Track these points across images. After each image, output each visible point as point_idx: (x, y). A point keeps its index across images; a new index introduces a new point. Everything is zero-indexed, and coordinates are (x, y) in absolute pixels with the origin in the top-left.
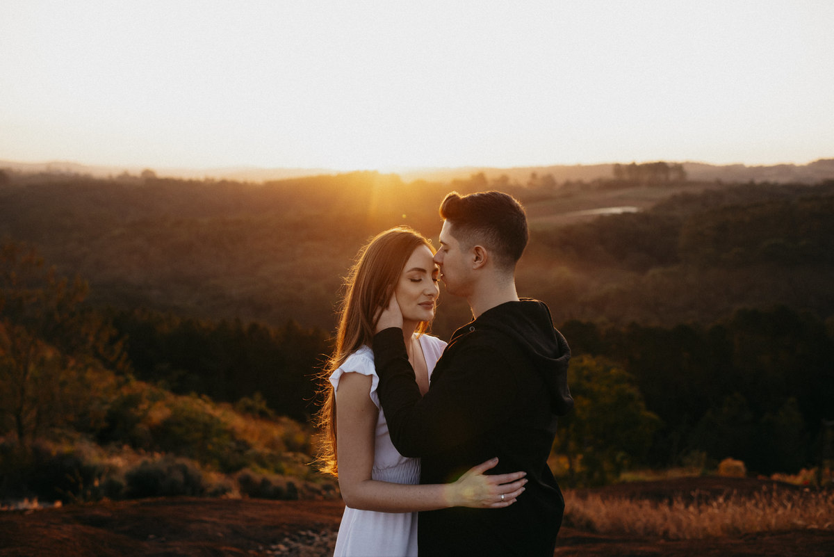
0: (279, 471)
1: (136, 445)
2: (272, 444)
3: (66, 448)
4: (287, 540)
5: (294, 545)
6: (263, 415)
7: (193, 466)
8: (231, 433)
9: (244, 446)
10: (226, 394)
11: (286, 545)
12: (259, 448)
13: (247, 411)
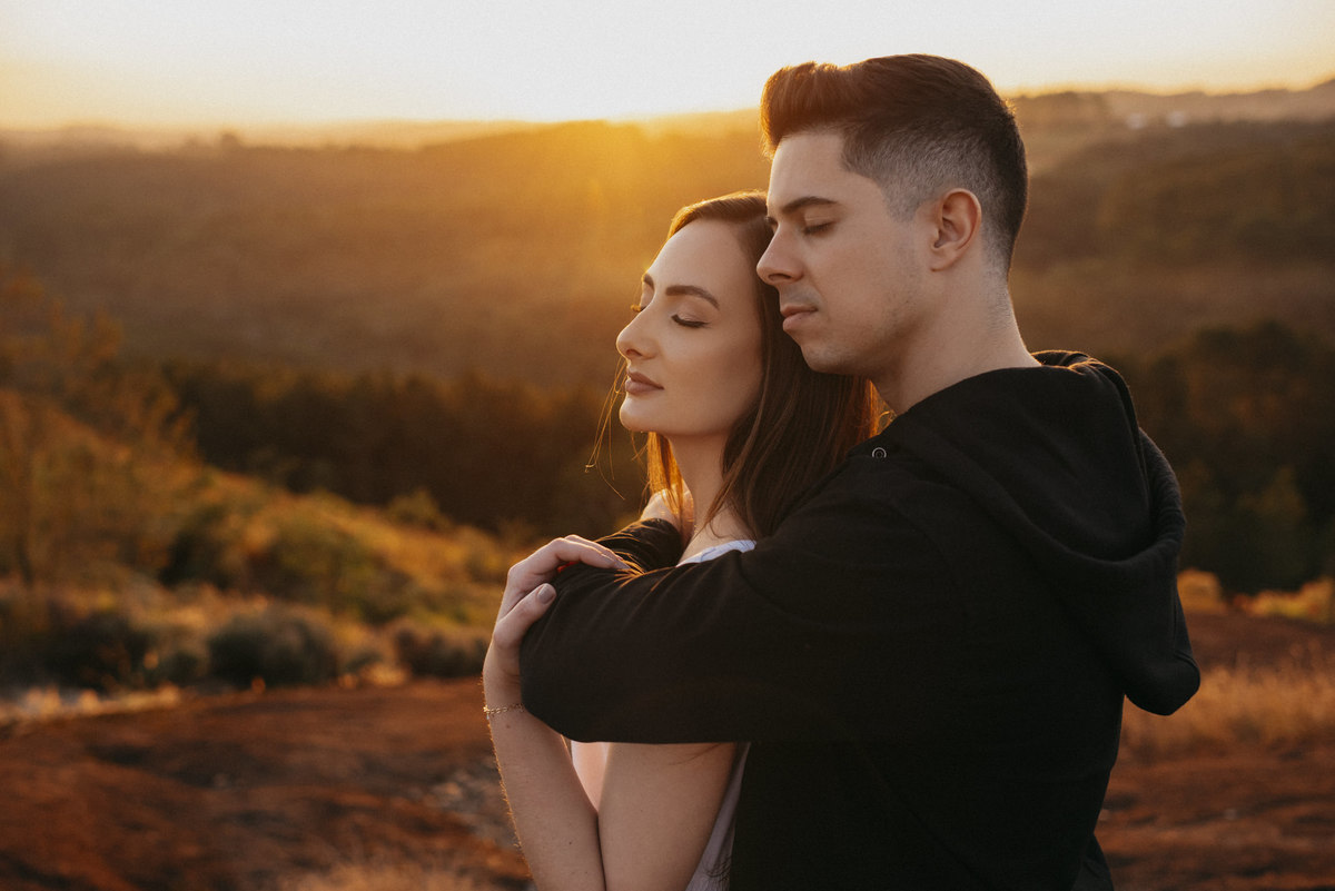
0: (461, 619)
1: (224, 584)
2: (447, 574)
3: (104, 600)
4: (463, 777)
5: (474, 784)
6: (431, 527)
7: (316, 617)
8: (379, 561)
9: (400, 580)
10: (371, 493)
11: (461, 785)
12: (427, 581)
13: (406, 521)
